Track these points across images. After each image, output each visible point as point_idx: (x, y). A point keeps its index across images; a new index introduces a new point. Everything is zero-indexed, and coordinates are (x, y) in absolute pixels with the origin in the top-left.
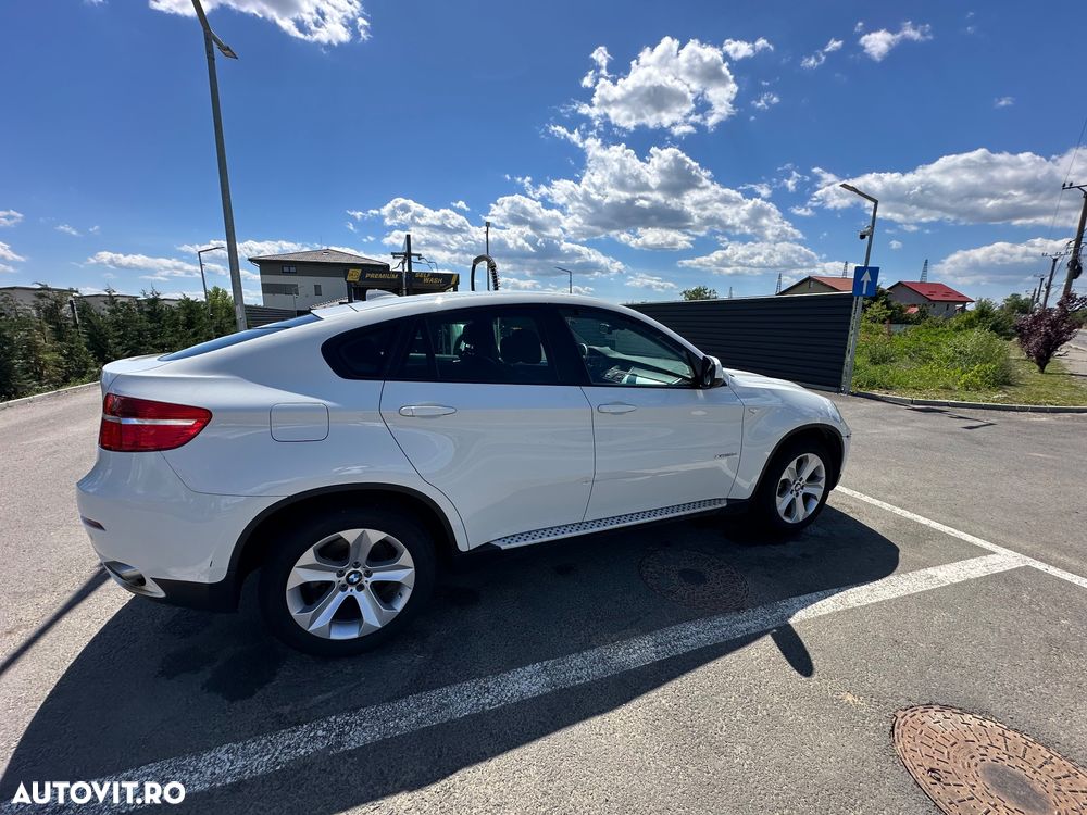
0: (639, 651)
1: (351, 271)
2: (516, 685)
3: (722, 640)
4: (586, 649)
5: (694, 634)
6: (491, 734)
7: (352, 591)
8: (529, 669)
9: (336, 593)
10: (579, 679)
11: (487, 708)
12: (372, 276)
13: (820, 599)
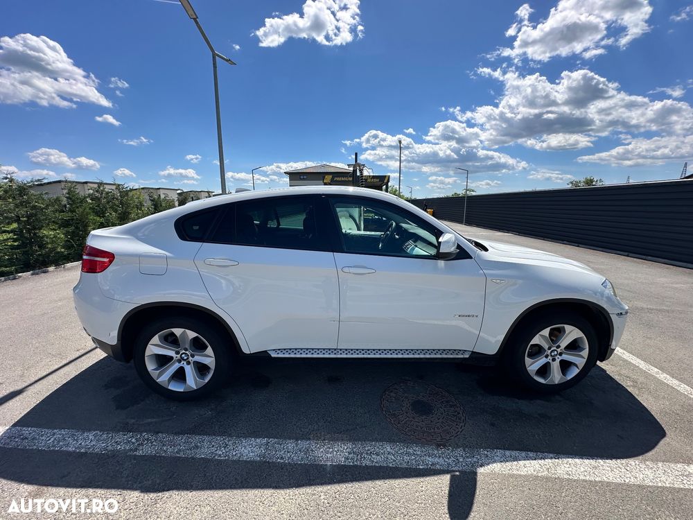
0: (335, 453)
1: (326, 177)
2: (243, 449)
3: (405, 465)
4: (302, 439)
5: (386, 453)
6: (205, 475)
7: (184, 364)
8: (258, 440)
9: (174, 363)
10: (282, 458)
11: (216, 457)
12: (338, 179)
13: (527, 458)
